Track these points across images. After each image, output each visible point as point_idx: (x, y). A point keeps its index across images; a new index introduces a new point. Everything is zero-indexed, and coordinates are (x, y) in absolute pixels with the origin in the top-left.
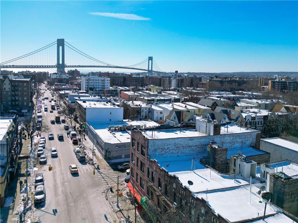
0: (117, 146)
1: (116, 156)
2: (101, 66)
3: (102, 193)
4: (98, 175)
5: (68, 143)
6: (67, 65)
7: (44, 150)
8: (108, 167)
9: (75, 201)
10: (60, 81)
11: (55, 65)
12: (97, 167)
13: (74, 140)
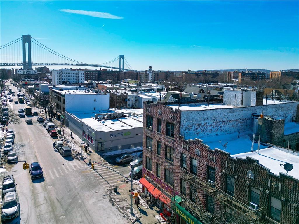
0: (111, 135)
1: (111, 147)
2: (71, 64)
3: (104, 195)
4: (92, 172)
5: (45, 136)
6: (35, 62)
7: (13, 146)
8: (102, 161)
9: (67, 212)
10: (27, 77)
11: (21, 63)
12: (88, 163)
13: (52, 133)
